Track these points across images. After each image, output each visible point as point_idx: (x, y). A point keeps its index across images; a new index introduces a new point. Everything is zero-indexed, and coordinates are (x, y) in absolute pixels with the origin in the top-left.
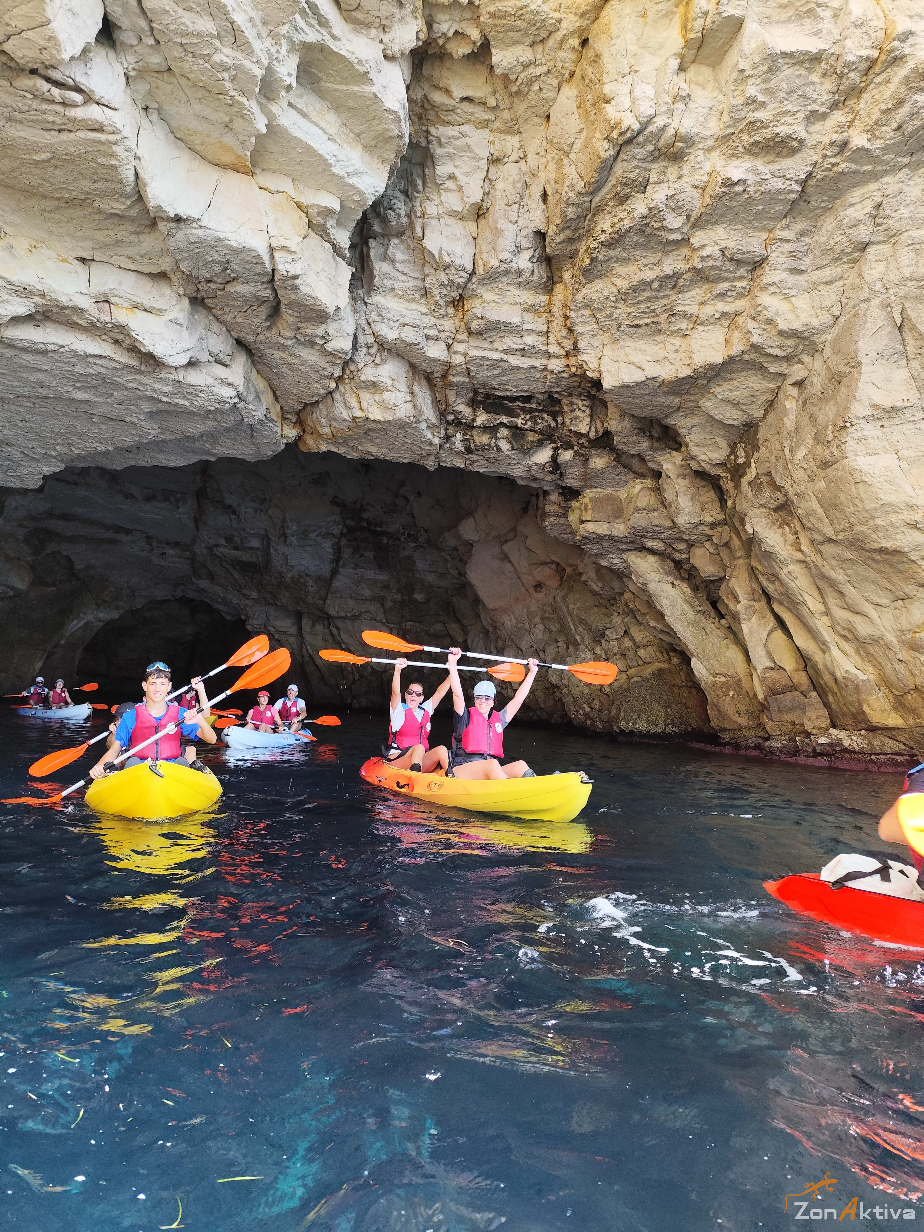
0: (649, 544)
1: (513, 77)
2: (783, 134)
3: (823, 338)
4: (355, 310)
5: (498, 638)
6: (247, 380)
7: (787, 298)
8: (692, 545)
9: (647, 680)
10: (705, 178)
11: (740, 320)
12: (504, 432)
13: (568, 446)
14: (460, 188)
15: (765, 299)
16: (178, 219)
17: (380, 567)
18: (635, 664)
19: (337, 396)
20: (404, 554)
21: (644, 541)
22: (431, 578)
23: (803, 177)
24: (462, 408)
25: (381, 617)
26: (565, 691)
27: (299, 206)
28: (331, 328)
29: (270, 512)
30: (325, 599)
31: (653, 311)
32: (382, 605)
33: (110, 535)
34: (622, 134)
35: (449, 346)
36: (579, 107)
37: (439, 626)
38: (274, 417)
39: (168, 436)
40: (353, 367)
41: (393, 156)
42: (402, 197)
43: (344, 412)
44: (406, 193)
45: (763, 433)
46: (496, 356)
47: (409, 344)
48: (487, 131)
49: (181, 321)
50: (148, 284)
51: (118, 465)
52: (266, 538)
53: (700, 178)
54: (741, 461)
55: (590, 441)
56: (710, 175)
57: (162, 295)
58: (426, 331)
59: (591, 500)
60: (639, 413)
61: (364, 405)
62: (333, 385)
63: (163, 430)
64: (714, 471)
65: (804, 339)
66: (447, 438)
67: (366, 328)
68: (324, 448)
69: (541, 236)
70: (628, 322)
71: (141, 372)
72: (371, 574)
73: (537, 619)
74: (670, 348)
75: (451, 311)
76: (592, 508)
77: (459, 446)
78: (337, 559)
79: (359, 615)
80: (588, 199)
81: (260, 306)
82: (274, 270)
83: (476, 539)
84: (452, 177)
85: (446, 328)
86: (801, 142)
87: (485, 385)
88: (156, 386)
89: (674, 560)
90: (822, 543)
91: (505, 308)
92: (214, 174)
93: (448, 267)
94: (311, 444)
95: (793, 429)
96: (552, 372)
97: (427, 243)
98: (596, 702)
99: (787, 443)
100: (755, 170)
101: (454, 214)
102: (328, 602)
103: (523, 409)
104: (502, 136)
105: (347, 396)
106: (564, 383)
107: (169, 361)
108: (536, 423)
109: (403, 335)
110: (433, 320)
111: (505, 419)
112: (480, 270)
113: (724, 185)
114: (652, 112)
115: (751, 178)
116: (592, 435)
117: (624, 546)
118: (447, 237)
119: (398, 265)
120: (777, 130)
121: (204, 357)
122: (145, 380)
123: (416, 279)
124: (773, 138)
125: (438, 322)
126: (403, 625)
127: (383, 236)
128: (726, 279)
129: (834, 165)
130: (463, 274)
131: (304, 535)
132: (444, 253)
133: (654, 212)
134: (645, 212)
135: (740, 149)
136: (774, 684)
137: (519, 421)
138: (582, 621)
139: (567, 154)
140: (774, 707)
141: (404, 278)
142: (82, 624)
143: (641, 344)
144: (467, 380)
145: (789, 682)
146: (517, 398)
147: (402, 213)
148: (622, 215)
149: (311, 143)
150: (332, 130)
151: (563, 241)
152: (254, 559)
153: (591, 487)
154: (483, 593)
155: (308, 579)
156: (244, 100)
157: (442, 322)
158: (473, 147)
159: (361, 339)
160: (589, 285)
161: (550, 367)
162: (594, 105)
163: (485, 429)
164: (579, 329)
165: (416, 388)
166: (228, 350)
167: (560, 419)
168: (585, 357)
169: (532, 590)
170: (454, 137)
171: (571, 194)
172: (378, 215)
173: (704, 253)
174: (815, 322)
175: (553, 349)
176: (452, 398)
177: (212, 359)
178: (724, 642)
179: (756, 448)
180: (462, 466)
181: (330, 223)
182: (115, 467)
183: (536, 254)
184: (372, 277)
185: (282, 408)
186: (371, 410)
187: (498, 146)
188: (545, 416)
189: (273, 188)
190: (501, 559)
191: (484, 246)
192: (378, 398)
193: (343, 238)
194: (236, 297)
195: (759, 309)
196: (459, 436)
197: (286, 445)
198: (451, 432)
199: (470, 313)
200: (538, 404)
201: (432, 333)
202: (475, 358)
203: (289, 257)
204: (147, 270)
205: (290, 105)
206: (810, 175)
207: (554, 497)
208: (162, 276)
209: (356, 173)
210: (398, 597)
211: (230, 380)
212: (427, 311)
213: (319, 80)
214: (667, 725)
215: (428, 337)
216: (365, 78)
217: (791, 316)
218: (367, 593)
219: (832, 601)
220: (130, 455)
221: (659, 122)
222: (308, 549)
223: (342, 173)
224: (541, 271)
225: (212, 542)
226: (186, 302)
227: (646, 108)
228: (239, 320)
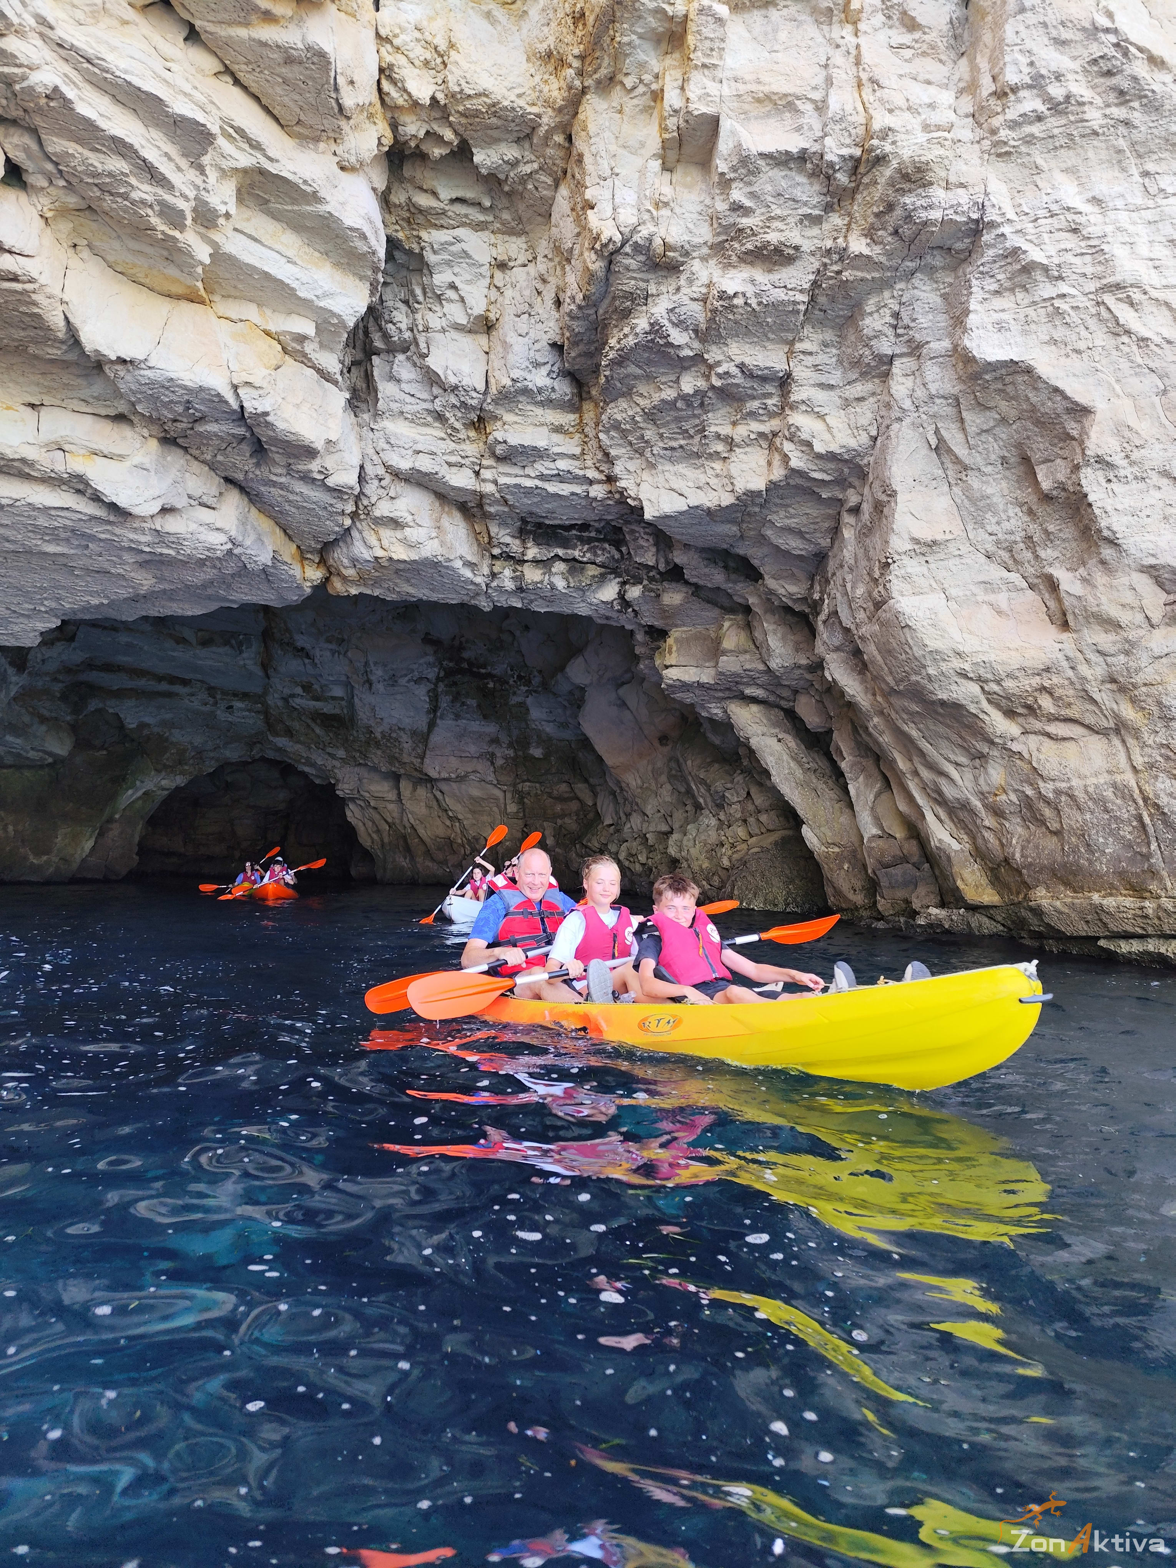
0: (748, 691)
1: (502, 177)
2: (774, 241)
3: (865, 461)
4: (361, 438)
5: (626, 799)
6: (243, 522)
7: (821, 417)
8: (796, 692)
9: (768, 850)
10: (704, 290)
11: (778, 441)
12: (559, 567)
13: (638, 581)
14: (462, 300)
15: (797, 419)
16: (122, 361)
17: (485, 717)
18: (757, 831)
19: (355, 533)
20: (514, 700)
21: (741, 687)
22: (549, 729)
23: (807, 286)
24: (508, 540)
25: (491, 777)
26: (685, 865)
27: (268, 333)
28: (329, 462)
29: (349, 654)
30: (422, 757)
31: (687, 431)
32: (492, 763)
33: (164, 687)
34: (605, 245)
35: (477, 473)
36: (573, 210)
37: (563, 787)
38: (287, 558)
39: (167, 586)
40: (366, 502)
41: (369, 273)
42: (403, 308)
43: (364, 550)
44: (406, 302)
45: (832, 565)
46: (528, 483)
47: (427, 474)
48: (487, 233)
49: (147, 466)
50: (107, 427)
51: (129, 615)
52: (348, 685)
53: (698, 290)
54: (816, 596)
55: (660, 573)
56: (708, 286)
57: (124, 438)
58: (445, 458)
59: (677, 640)
60: (700, 544)
61: (385, 543)
62: (348, 522)
63: (161, 579)
64: (797, 608)
65: (846, 461)
66: (494, 575)
67: (375, 457)
68: (354, 591)
69: (557, 347)
70: (661, 444)
71: (109, 523)
72: (476, 726)
73: (663, 778)
74: (710, 472)
75: (472, 434)
76: (678, 650)
77: (509, 585)
78: (434, 709)
79: (466, 776)
80: (592, 311)
81: (239, 443)
82: (242, 407)
83: (587, 681)
84: (453, 286)
85: (469, 453)
86: (797, 248)
87: (531, 513)
88: (132, 536)
89: (782, 709)
90: (890, 694)
91: (530, 429)
92: (164, 306)
93: (455, 388)
94: (338, 587)
95: (852, 562)
96: (595, 499)
97: (430, 361)
98: (716, 878)
99: (849, 577)
100: (752, 281)
101: (458, 327)
102: (427, 761)
103: (581, 539)
104: (507, 238)
105: (365, 534)
106: (614, 510)
107: (135, 511)
108: (596, 555)
109: (417, 466)
110: (453, 446)
111: (560, 552)
112: (493, 390)
113: (721, 298)
114: (634, 220)
115: (750, 290)
116: (662, 567)
117: (720, 694)
118: (453, 353)
119: (404, 386)
120: (768, 237)
121: (180, 502)
122: (118, 531)
123: (425, 401)
124: (764, 247)
125: (458, 447)
126: (520, 786)
127: (388, 352)
128: (754, 398)
129: (839, 273)
130: (474, 395)
131: (392, 680)
132: (449, 372)
133: (655, 328)
134: (648, 328)
135: (734, 258)
136: (882, 855)
137: (577, 553)
138: (703, 782)
139: (569, 261)
140: (884, 882)
141: (412, 400)
142: (140, 793)
143: (681, 468)
144: (506, 509)
145: (899, 853)
146: (572, 527)
147: (403, 326)
148: (626, 330)
149: (266, 269)
150: (290, 253)
151: (580, 355)
152: (337, 711)
153: (676, 626)
154: (601, 747)
155: (402, 733)
156: (176, 234)
157: (463, 446)
158: (471, 253)
159: (370, 470)
160: (612, 405)
161: (592, 494)
162: (583, 208)
163: (536, 562)
164: (613, 452)
165: (446, 521)
166: (214, 491)
167: (624, 549)
168: (622, 484)
169: (656, 744)
170: (446, 243)
171: (573, 307)
172: (381, 329)
173: (720, 370)
174: (853, 443)
175: (592, 474)
176: (494, 529)
177: (193, 502)
178: (837, 806)
179: (827, 582)
180: (519, 605)
181: (309, 348)
182: (124, 618)
183: (555, 369)
184: (377, 400)
185: (298, 547)
186: (393, 549)
187: (500, 249)
188: (607, 546)
189: (234, 317)
190: (619, 706)
191: (496, 363)
192: (399, 534)
193: (331, 362)
194: (209, 436)
195: (793, 429)
196: (508, 572)
197: (315, 588)
198: (496, 569)
199: (491, 437)
200: (598, 531)
201: (453, 459)
202: (508, 486)
203: (255, 393)
204: (103, 412)
205: (236, 230)
206: (815, 284)
207: (640, 637)
208: (120, 418)
209: (326, 295)
210: (511, 753)
211: (218, 525)
212: (443, 435)
213: (267, 202)
214: (787, 905)
215: (450, 465)
216: (315, 197)
217: (827, 436)
218: (473, 749)
219: (916, 759)
220: (138, 605)
221: (644, 232)
222: (399, 697)
223: (310, 296)
224: (563, 389)
225: (287, 691)
226: (153, 444)
227: (628, 217)
228: (220, 458)
